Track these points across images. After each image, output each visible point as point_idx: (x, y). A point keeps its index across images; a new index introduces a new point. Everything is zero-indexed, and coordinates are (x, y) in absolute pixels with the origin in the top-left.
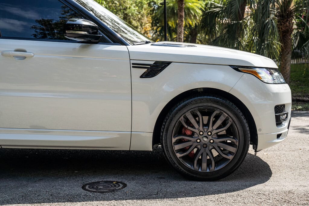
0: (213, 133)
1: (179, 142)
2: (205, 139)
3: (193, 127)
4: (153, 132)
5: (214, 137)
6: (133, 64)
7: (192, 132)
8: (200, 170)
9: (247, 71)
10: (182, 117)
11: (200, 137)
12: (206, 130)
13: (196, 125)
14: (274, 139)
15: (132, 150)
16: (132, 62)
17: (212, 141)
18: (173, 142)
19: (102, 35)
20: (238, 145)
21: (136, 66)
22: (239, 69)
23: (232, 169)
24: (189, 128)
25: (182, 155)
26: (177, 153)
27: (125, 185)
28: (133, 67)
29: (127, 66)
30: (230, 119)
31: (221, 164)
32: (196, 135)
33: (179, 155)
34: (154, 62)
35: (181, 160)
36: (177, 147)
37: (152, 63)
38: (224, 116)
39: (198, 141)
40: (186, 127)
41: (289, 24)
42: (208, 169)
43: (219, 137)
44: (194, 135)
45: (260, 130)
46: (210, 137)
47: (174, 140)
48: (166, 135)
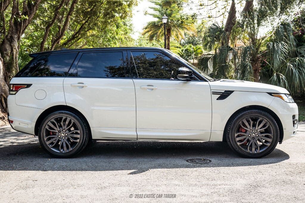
0: (258, 131)
1: (238, 136)
2: (254, 134)
3: (246, 127)
4: (224, 130)
5: (258, 133)
6: (212, 92)
7: (245, 131)
8: (251, 152)
9: (277, 95)
10: (241, 122)
11: (251, 133)
12: (254, 129)
13: (248, 126)
14: (292, 134)
15: (211, 141)
16: (212, 91)
17: (257, 136)
18: (235, 136)
19: (193, 76)
20: (273, 138)
21: (214, 93)
22: (272, 94)
23: (269, 151)
24: (245, 128)
25: (240, 144)
26: (238, 142)
27: (211, 161)
28: (213, 94)
29: (209, 93)
30: (268, 123)
31: (263, 149)
32: (248, 132)
33: (239, 144)
34: (224, 91)
35: (240, 146)
36: (238, 139)
37: (223, 91)
38: (265, 121)
39: (250, 135)
40: (243, 127)
41: (257, 65)
42: (255, 151)
43: (261, 133)
44: (247, 132)
45: (285, 129)
46: (256, 133)
47: (236, 135)
48: (232, 132)
